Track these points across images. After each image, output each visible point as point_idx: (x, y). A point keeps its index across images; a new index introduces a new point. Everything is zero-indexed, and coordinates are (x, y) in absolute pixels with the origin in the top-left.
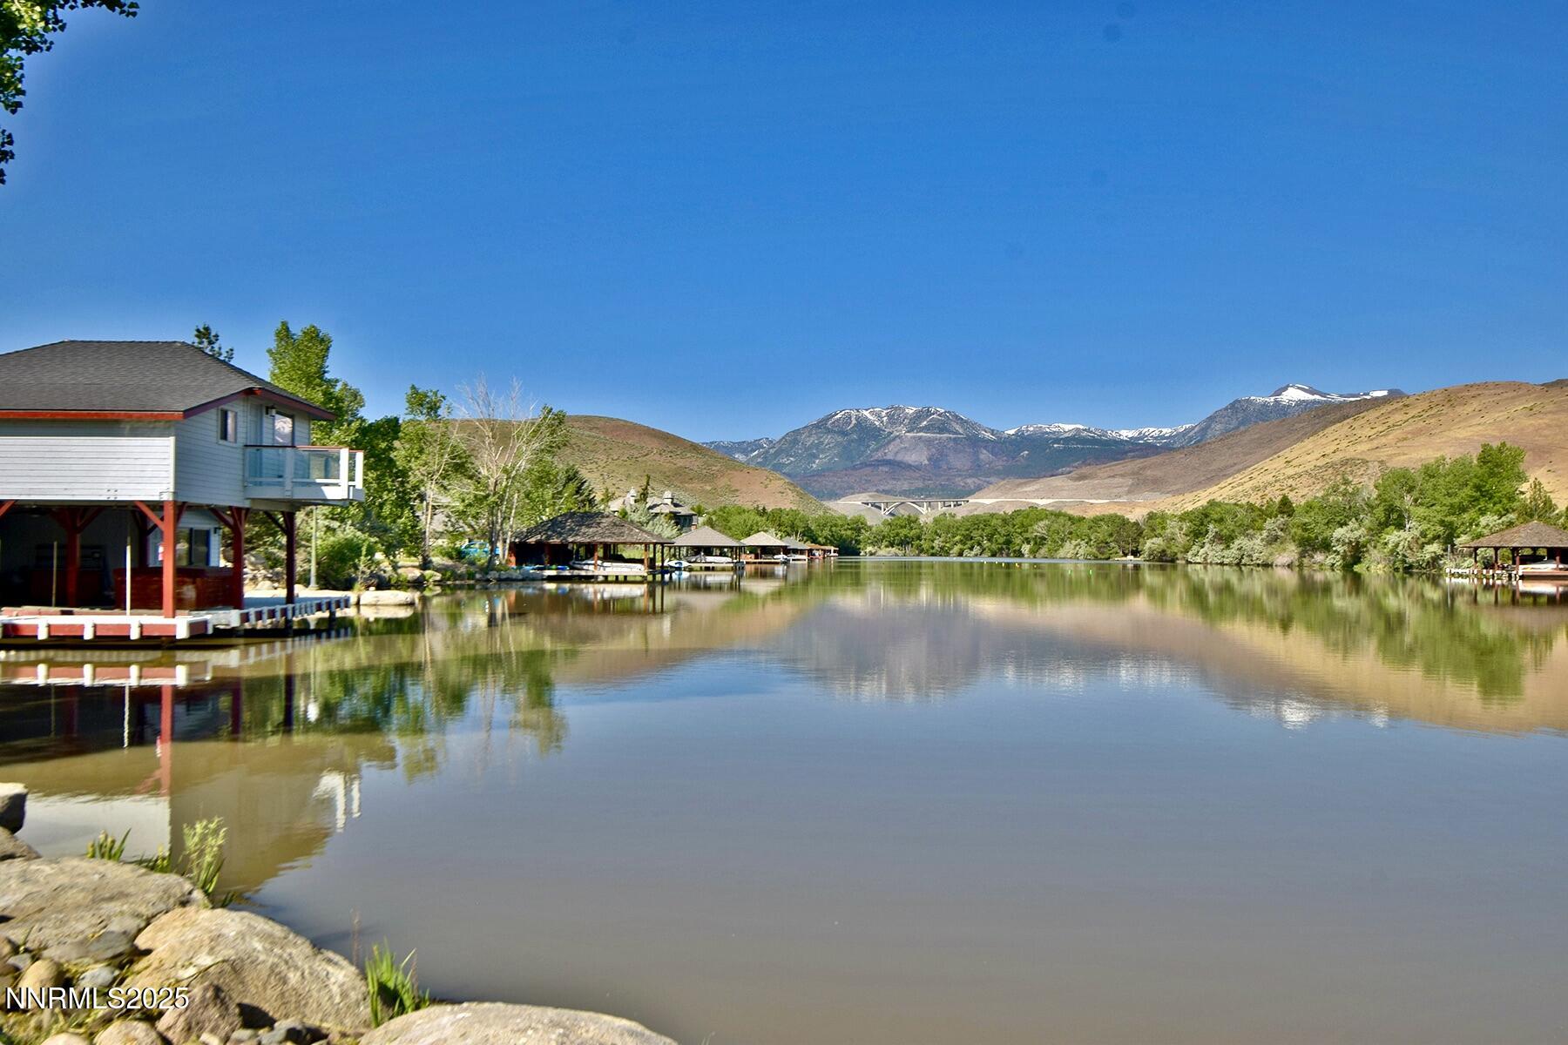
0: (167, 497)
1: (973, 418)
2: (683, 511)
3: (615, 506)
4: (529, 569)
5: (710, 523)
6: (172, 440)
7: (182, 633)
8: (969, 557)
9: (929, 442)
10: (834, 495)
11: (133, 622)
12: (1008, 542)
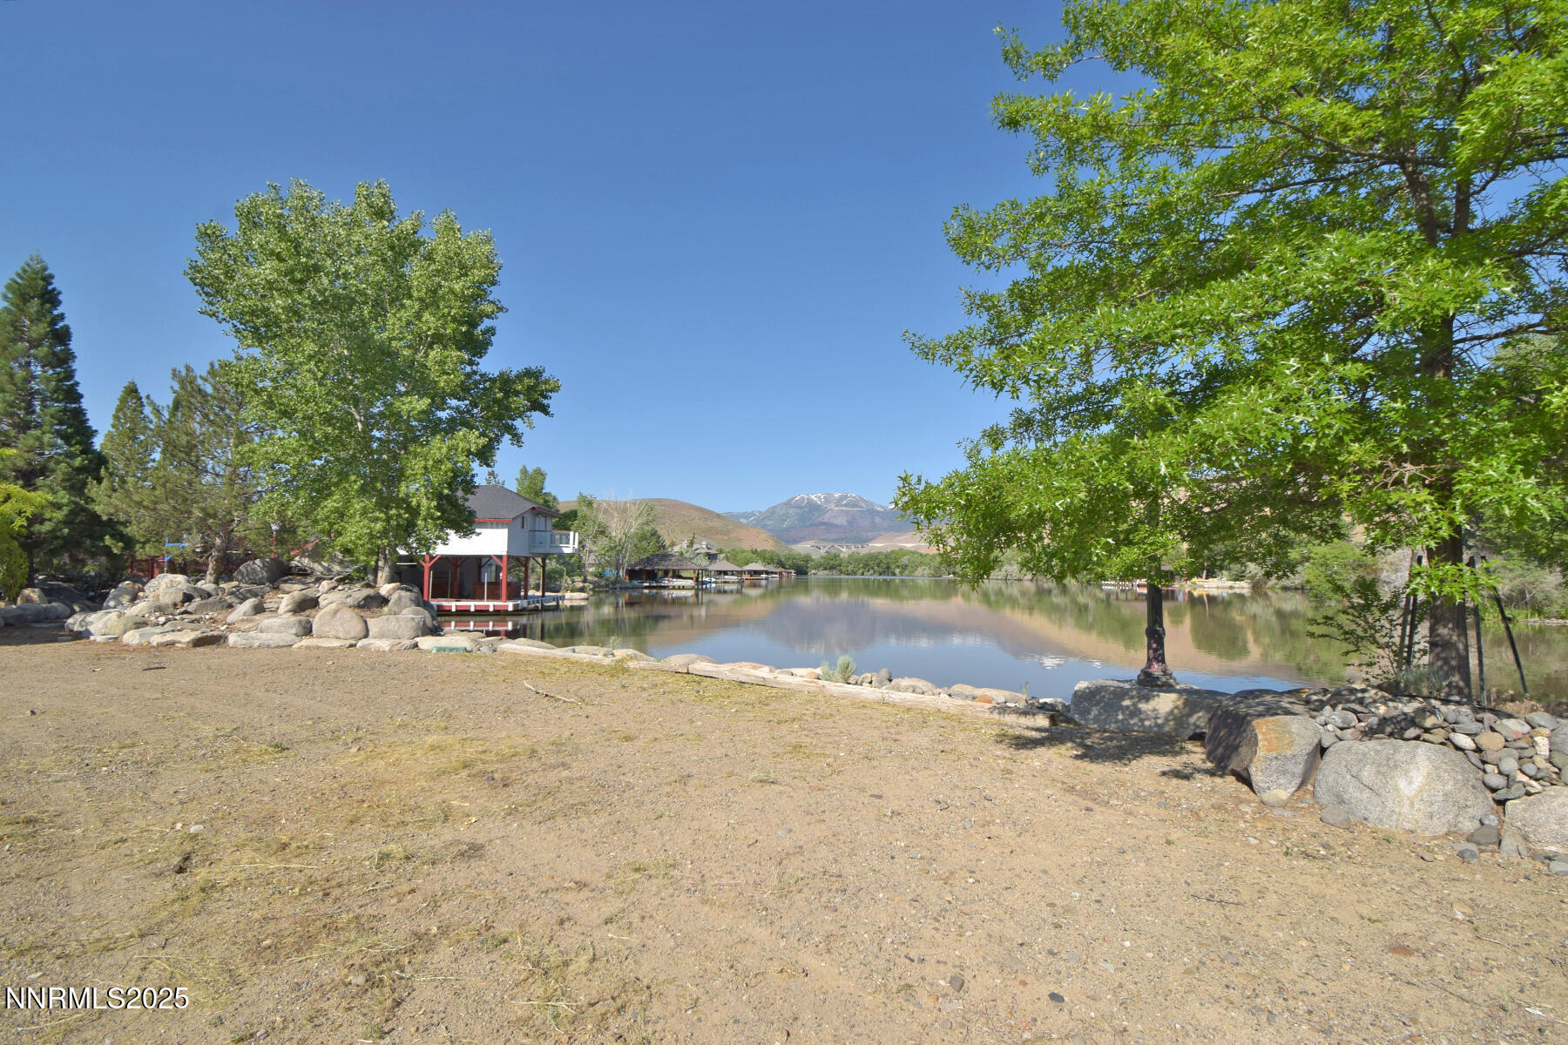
0: (505, 553)
1: (871, 500)
2: (712, 552)
3: (676, 549)
4: (636, 582)
5: (727, 558)
6: (505, 531)
7: (510, 608)
8: (867, 576)
9: (847, 512)
10: (795, 542)
11: (491, 605)
12: (888, 568)
